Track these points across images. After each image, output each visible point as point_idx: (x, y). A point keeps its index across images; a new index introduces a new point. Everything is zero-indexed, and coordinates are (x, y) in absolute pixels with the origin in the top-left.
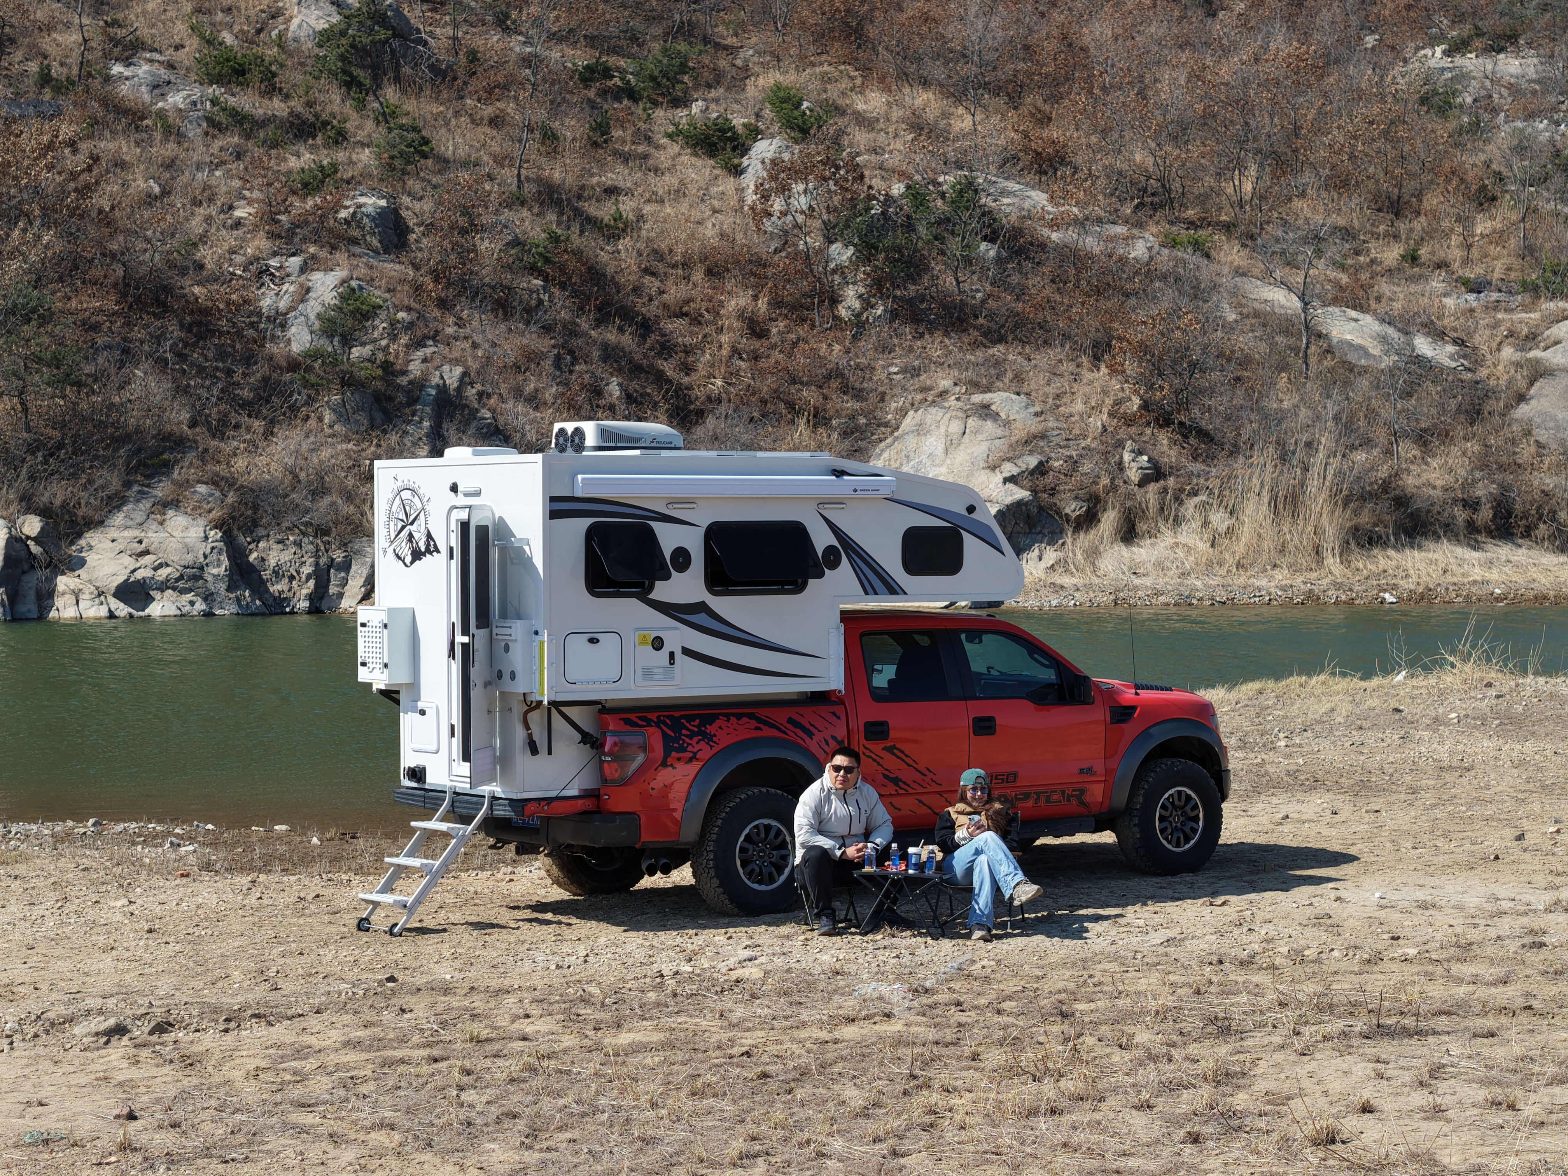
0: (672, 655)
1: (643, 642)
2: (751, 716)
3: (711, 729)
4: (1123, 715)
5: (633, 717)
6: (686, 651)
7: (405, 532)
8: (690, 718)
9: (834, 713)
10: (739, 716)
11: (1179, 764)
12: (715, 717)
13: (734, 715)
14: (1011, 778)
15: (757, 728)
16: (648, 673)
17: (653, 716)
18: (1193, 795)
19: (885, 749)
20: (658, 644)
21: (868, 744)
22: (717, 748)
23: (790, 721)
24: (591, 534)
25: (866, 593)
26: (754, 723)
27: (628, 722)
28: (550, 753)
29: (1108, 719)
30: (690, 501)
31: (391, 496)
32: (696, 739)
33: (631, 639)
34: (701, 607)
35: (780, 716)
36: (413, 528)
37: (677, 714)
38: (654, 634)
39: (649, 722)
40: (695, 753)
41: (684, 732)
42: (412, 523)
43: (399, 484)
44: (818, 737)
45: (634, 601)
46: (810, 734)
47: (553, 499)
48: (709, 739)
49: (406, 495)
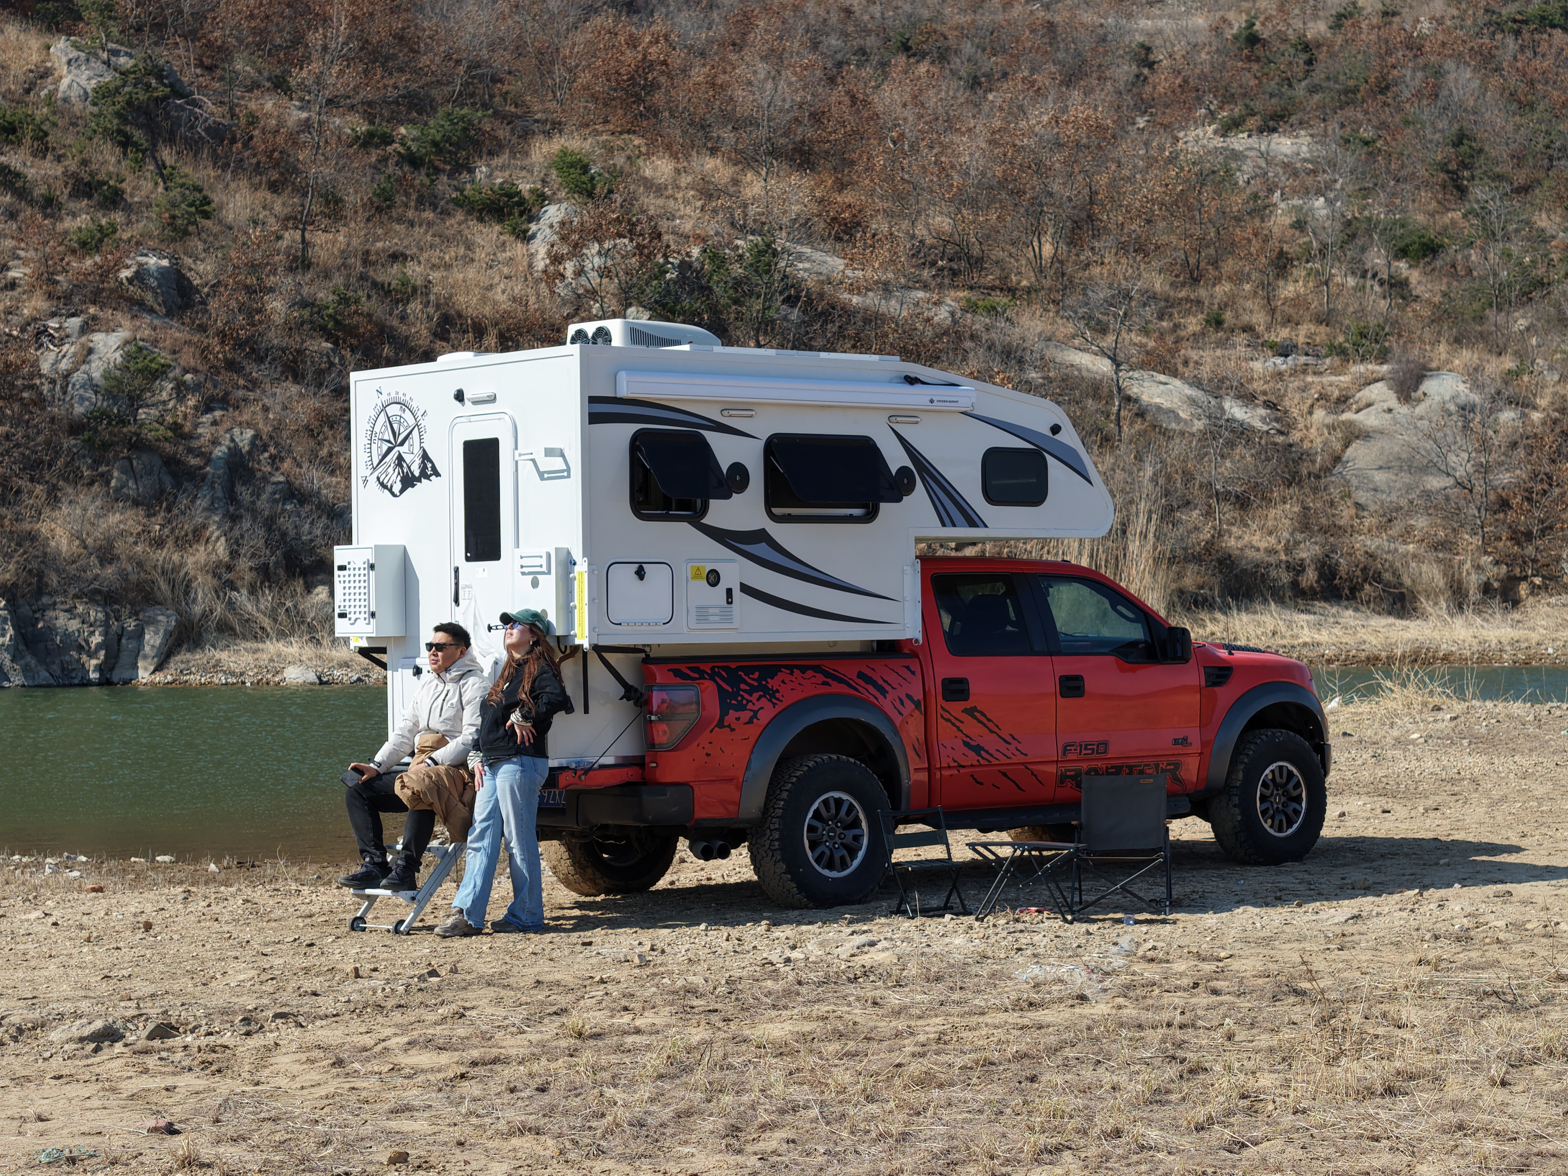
0: (729, 592)
1: (697, 575)
2: (817, 669)
3: (773, 683)
4: (1218, 676)
5: (683, 668)
6: (745, 589)
7: (393, 455)
8: (749, 670)
9: (908, 668)
10: (803, 669)
11: (1281, 735)
12: (776, 669)
13: (797, 667)
14: (1102, 749)
15: (824, 683)
16: (702, 614)
17: (706, 667)
18: (1295, 771)
19: (965, 711)
20: (713, 578)
21: (946, 705)
22: (780, 707)
23: (861, 675)
24: (637, 443)
25: (944, 525)
26: (820, 678)
27: (677, 673)
28: (586, 711)
29: (1203, 683)
30: (747, 408)
31: (373, 414)
32: (756, 695)
33: (684, 571)
34: (761, 536)
35: (850, 671)
36: (401, 449)
37: (733, 665)
38: (709, 567)
39: (702, 675)
40: (756, 713)
41: (743, 686)
42: (402, 444)
43: (384, 398)
44: (891, 695)
45: (685, 525)
46: (883, 692)
47: (593, 400)
48: (771, 695)
49: (393, 410)
